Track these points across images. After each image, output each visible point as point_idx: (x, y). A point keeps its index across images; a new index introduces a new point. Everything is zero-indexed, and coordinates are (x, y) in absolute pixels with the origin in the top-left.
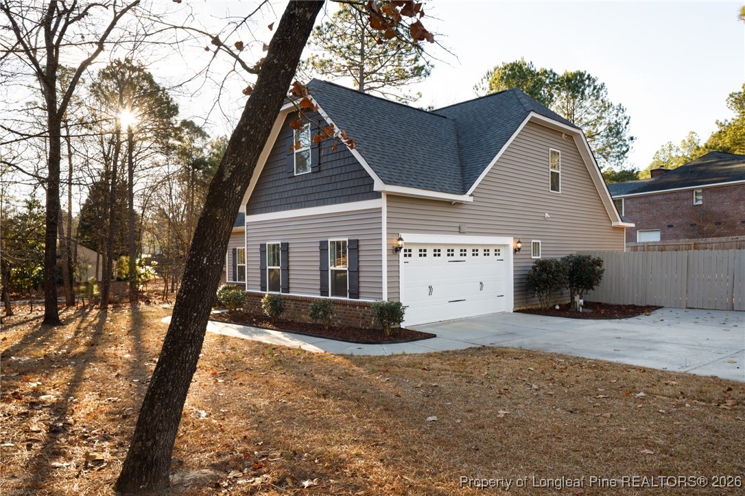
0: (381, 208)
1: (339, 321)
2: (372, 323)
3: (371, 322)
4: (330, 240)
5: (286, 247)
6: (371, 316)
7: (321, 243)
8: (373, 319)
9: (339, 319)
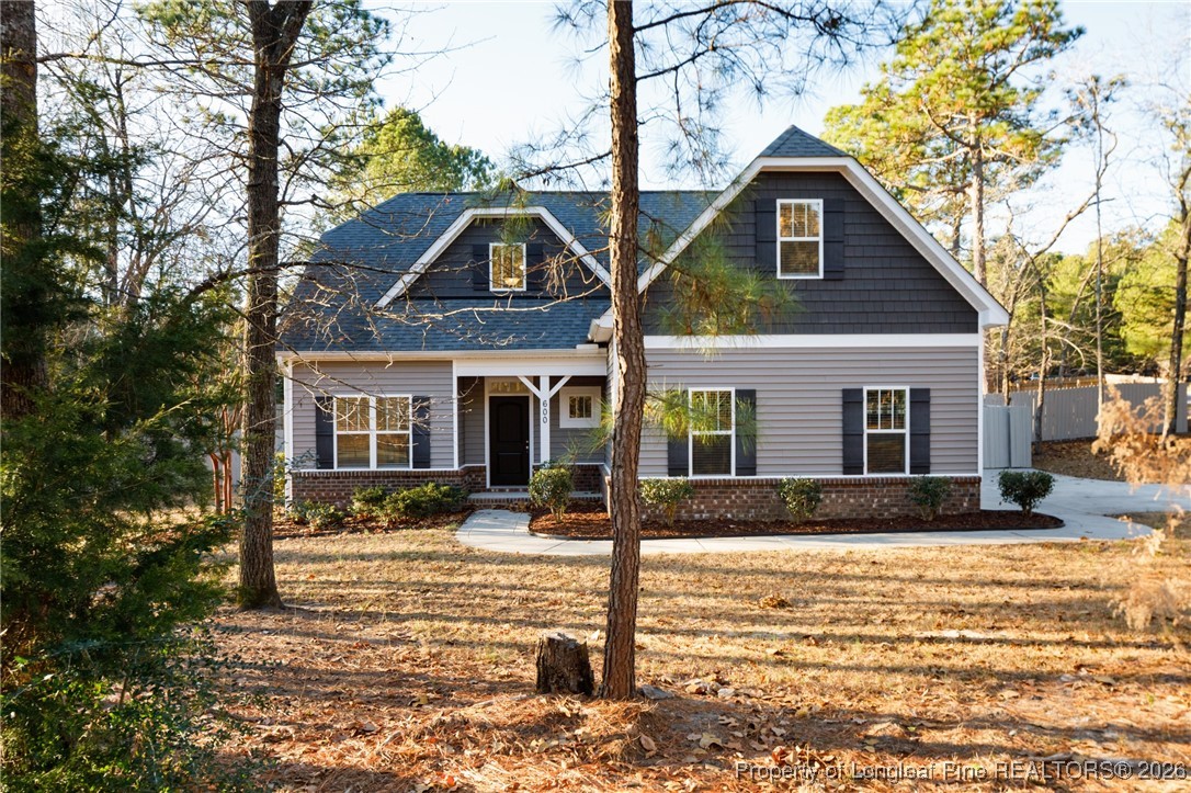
0: (977, 347)
1: (895, 510)
2: (965, 504)
3: (962, 505)
4: (866, 389)
5: (748, 396)
6: (963, 496)
7: (846, 392)
8: (967, 499)
9: (895, 506)
